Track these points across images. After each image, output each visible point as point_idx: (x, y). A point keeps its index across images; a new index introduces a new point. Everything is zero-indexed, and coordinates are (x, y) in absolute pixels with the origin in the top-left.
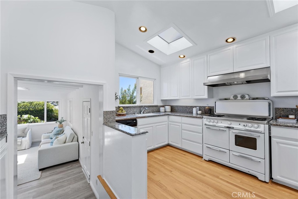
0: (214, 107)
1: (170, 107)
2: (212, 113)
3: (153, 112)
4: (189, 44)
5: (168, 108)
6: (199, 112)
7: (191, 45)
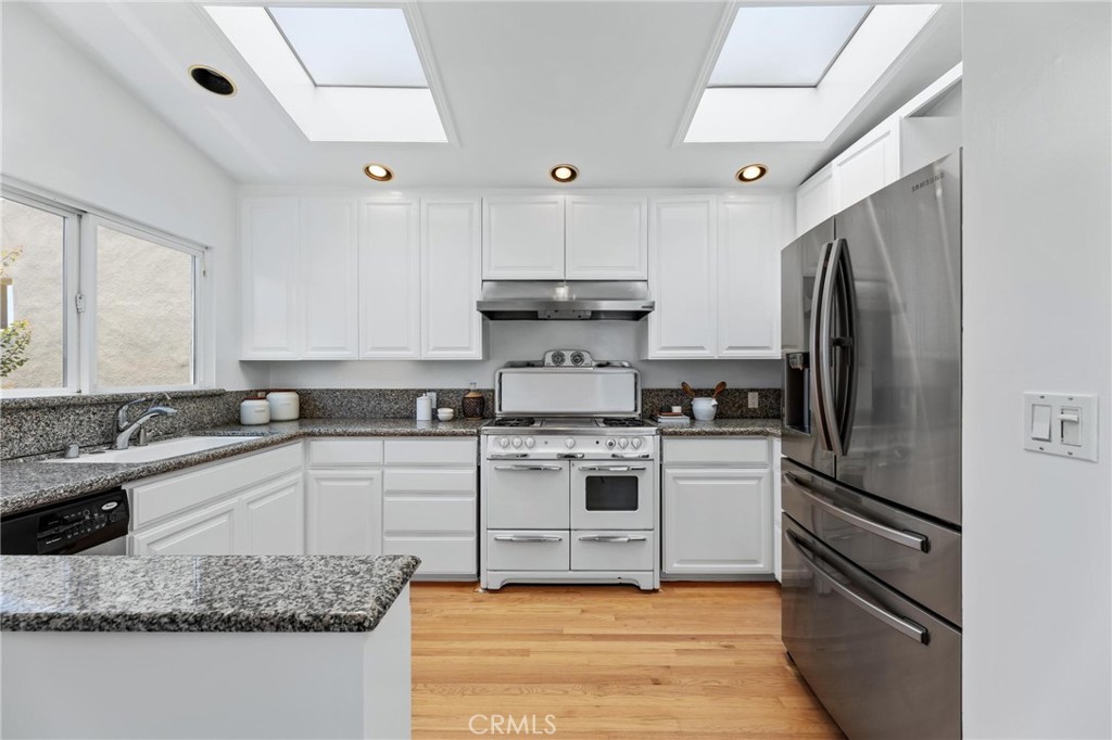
0: (493, 391)
1: (294, 396)
2: (486, 413)
3: (197, 429)
4: (435, 132)
5: (286, 404)
6: (445, 413)
7: (444, 139)
